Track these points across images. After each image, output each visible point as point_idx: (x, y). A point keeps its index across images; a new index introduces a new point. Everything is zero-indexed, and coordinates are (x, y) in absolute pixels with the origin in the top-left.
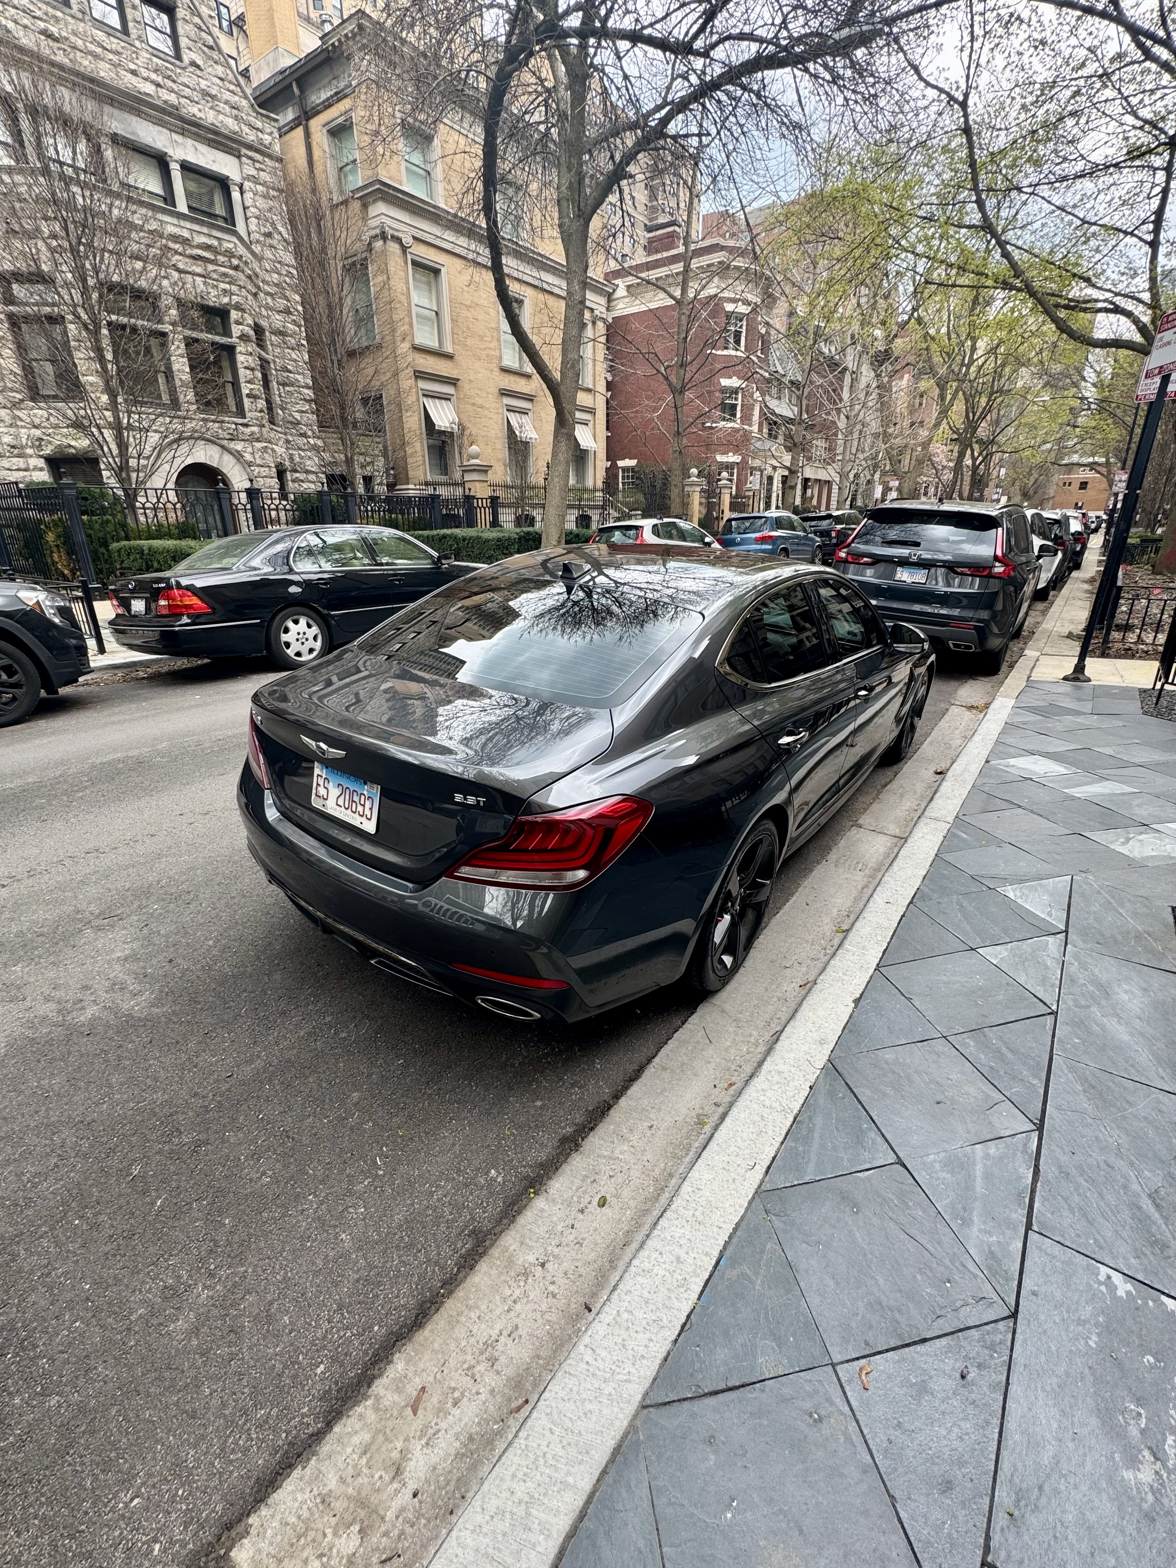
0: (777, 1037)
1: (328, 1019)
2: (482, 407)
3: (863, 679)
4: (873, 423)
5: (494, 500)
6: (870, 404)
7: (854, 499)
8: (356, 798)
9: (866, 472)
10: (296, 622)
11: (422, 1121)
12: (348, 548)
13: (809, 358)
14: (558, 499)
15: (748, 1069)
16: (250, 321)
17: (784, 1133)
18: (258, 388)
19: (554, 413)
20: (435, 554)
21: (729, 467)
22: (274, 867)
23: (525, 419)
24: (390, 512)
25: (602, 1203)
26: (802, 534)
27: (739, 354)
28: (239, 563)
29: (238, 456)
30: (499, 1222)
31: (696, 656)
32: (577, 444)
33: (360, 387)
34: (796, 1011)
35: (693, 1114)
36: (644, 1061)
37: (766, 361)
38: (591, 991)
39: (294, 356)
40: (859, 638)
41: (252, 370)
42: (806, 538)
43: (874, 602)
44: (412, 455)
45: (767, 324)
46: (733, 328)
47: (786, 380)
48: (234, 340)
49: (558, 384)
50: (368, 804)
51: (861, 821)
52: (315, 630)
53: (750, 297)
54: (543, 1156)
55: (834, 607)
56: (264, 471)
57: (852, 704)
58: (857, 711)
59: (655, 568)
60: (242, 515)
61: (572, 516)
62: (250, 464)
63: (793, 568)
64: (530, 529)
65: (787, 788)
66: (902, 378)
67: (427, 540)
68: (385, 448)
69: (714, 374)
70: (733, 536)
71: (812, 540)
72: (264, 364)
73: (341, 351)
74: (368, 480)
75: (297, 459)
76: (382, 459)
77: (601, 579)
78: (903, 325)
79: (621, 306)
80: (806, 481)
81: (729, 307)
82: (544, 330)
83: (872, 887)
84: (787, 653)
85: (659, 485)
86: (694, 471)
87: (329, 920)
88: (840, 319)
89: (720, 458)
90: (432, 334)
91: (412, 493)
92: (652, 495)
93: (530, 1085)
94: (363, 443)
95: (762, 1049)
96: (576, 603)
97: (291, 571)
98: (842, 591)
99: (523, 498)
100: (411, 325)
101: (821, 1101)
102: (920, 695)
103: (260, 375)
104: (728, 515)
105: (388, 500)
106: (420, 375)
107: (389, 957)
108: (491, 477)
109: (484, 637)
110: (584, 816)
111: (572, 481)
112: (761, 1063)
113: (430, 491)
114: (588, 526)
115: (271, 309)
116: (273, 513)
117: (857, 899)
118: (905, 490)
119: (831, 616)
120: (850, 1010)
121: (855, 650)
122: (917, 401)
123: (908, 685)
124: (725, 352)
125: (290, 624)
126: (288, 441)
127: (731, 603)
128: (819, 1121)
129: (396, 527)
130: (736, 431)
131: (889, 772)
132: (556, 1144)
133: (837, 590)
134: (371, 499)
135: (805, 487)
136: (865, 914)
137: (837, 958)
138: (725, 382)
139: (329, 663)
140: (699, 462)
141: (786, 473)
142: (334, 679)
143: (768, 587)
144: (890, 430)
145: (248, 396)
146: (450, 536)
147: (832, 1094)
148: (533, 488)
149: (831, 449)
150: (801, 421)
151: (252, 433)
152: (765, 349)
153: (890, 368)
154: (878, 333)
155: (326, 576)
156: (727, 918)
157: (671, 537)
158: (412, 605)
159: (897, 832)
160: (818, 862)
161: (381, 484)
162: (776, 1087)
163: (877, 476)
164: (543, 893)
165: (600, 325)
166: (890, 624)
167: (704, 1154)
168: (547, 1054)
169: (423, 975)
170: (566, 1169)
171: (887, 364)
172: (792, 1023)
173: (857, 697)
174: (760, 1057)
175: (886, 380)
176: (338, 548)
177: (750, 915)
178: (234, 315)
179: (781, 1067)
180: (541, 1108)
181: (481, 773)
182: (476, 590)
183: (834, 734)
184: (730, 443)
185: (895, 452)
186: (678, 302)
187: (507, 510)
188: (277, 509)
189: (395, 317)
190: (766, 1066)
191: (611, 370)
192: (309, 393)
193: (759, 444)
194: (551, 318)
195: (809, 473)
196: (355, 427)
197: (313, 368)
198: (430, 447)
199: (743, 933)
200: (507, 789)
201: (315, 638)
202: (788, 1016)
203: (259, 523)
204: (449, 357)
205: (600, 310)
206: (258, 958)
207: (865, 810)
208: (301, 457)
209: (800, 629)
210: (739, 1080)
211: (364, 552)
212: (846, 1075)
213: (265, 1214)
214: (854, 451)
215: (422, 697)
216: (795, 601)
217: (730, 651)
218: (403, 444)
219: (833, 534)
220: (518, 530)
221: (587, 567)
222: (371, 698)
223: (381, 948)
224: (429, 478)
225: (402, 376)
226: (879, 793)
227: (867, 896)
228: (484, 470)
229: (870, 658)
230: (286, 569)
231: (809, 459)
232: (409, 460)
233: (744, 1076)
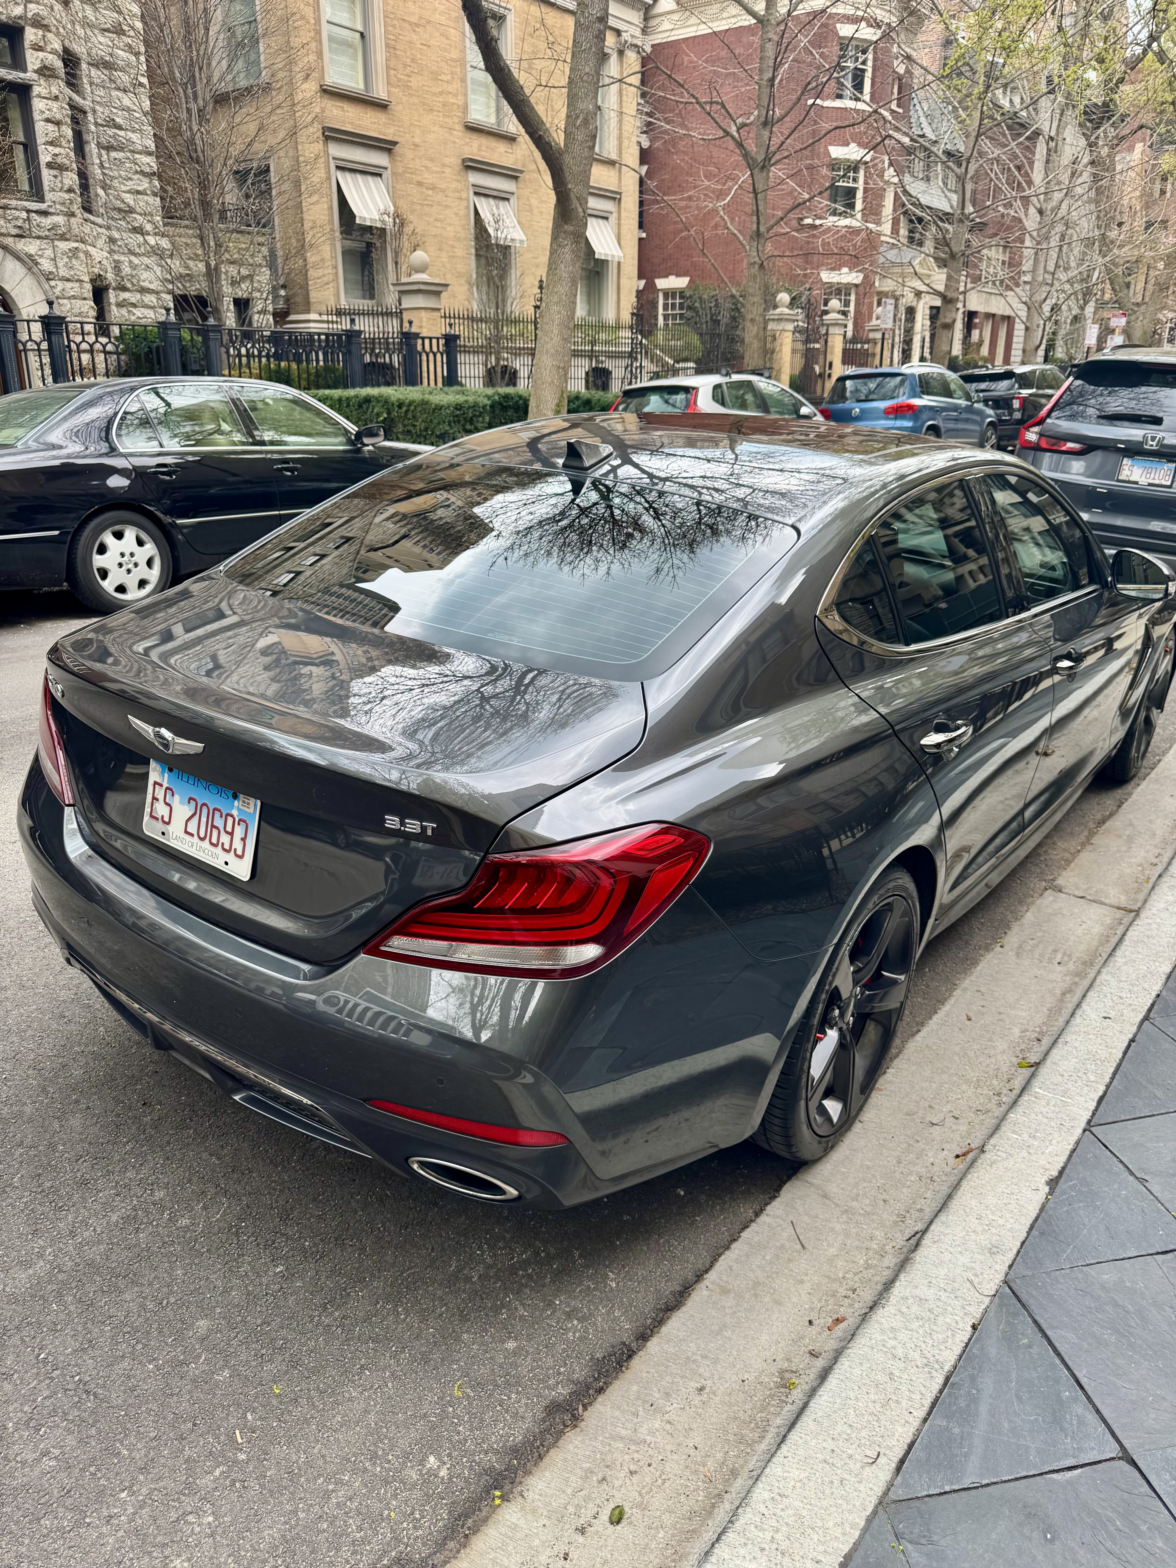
0: (917, 1240)
1: (159, 1194)
2: (433, 188)
3: (1065, 640)
4: (1084, 223)
5: (450, 340)
6: (1079, 190)
7: (1050, 347)
8: (219, 822)
9: (1072, 302)
10: (119, 535)
11: (314, 1371)
12: (207, 415)
13: (977, 115)
14: (556, 339)
15: (868, 1296)
16: (57, 46)
17: (927, 1403)
18: (66, 153)
19: (551, 198)
20: (353, 428)
21: (840, 291)
22: (77, 937)
23: (504, 209)
24: (278, 357)
25: (617, 1518)
26: (963, 402)
27: (861, 106)
28: (27, 437)
29: (29, 263)
30: (441, 1545)
31: (783, 600)
32: (590, 251)
33: (234, 152)
34: (950, 1197)
35: (774, 1369)
36: (690, 1277)
37: (905, 117)
38: (603, 1153)
39: (126, 102)
40: (1059, 573)
41: (58, 123)
42: (969, 409)
43: (1085, 516)
44: (316, 266)
45: (908, 58)
46: (850, 64)
47: (939, 150)
48: (29, 76)
49: (560, 152)
50: (239, 832)
51: (1060, 881)
52: (150, 549)
53: (880, 14)
54: (517, 1437)
55: (1016, 523)
56: (72, 288)
57: (1046, 683)
58: (1056, 695)
59: (717, 453)
60: (33, 360)
61: (580, 369)
62: (49, 277)
63: (949, 454)
64: (510, 390)
65: (935, 820)
66: (1131, 149)
67: (338, 405)
68: (272, 253)
69: (819, 140)
70: (848, 404)
71: (980, 413)
72: (77, 115)
73: (204, 94)
74: (242, 305)
75: (126, 270)
76: (266, 271)
77: (626, 471)
78: (1133, 64)
79: (666, 26)
80: (971, 315)
81: (845, 30)
82: (539, 64)
83: (1079, 992)
84: (937, 599)
85: (724, 318)
86: (784, 297)
87: (167, 1027)
88: (1029, 52)
89: (826, 276)
90: (353, 68)
91: (314, 327)
92: (713, 336)
93: (497, 1310)
94: (236, 245)
95: (891, 1261)
96: (583, 511)
97: (113, 451)
98: (1031, 496)
99: (498, 338)
100: (320, 54)
101: (992, 1350)
102: (1161, 671)
103: (70, 133)
104: (839, 370)
105: (275, 339)
106: (332, 135)
107: (265, 1090)
108: (446, 302)
109: (431, 567)
110: (597, 856)
111: (581, 311)
112: (888, 1285)
113: (345, 324)
114: (605, 387)
115: (91, 26)
116: (85, 357)
117: (1054, 1012)
118: (1137, 335)
119: (1011, 538)
120: (1041, 1196)
121: (1051, 594)
122: (1158, 186)
123: (1142, 654)
124: (838, 103)
125: (108, 538)
126: (112, 240)
127: (842, 514)
128: (987, 1383)
129: (288, 382)
130: (856, 232)
131: (1109, 800)
132: (540, 1415)
133: (1023, 494)
134: (248, 336)
135: (969, 326)
136: (1068, 1037)
137: (1019, 1109)
138: (836, 152)
139: (170, 603)
140: (792, 281)
141: (938, 303)
142: (178, 629)
143: (906, 485)
144: (1113, 234)
145: (49, 165)
146: (378, 399)
147: (1009, 1339)
148: (516, 322)
149: (1013, 264)
150: (964, 218)
151: (54, 227)
152: (904, 99)
153: (1112, 132)
154: (1092, 76)
155: (169, 460)
156: (832, 1035)
157: (743, 406)
158: (308, 513)
159: (1123, 901)
160: (988, 948)
161: (263, 312)
162: (915, 1325)
163: (1090, 309)
164: (523, 983)
165: (632, 56)
166: (1111, 552)
167: (793, 1436)
168: (525, 1264)
169: (322, 1121)
170: (555, 1457)
171: (1106, 125)
172: (942, 1217)
173: (1055, 671)
174: (887, 1274)
175: (1105, 151)
176: (191, 415)
177: (872, 1032)
178: (31, 35)
179: (924, 1291)
180: (515, 1353)
181: (428, 782)
182: (420, 486)
183: (1014, 734)
184: (843, 252)
185: (1119, 271)
186: (761, 21)
187: (472, 358)
188: (91, 351)
189: (295, 42)
190: (898, 1290)
191: (649, 128)
192: (150, 163)
193: (892, 255)
194: (550, 45)
195: (976, 302)
196: (223, 218)
197: (156, 122)
198: (346, 253)
199: (860, 1063)
200: (472, 809)
201: (150, 563)
202: (936, 1206)
203: (59, 373)
204: (382, 106)
205: (632, 32)
206: (44, 1090)
207: (1068, 862)
208: (134, 267)
209: (958, 559)
210: (851, 1312)
211: (235, 423)
212: (1034, 1308)
213: (45, 1522)
214: (1051, 267)
215: (327, 661)
216: (952, 512)
217: (840, 594)
218: (302, 247)
219: (1016, 404)
220: (490, 391)
221: (607, 449)
222: (238, 664)
223: (252, 1073)
224: (344, 304)
225: (302, 136)
226: (1092, 834)
227: (1070, 1007)
228: (435, 291)
229: (1079, 606)
230: (104, 447)
231: (977, 279)
232: (311, 273)
233: (860, 1307)
